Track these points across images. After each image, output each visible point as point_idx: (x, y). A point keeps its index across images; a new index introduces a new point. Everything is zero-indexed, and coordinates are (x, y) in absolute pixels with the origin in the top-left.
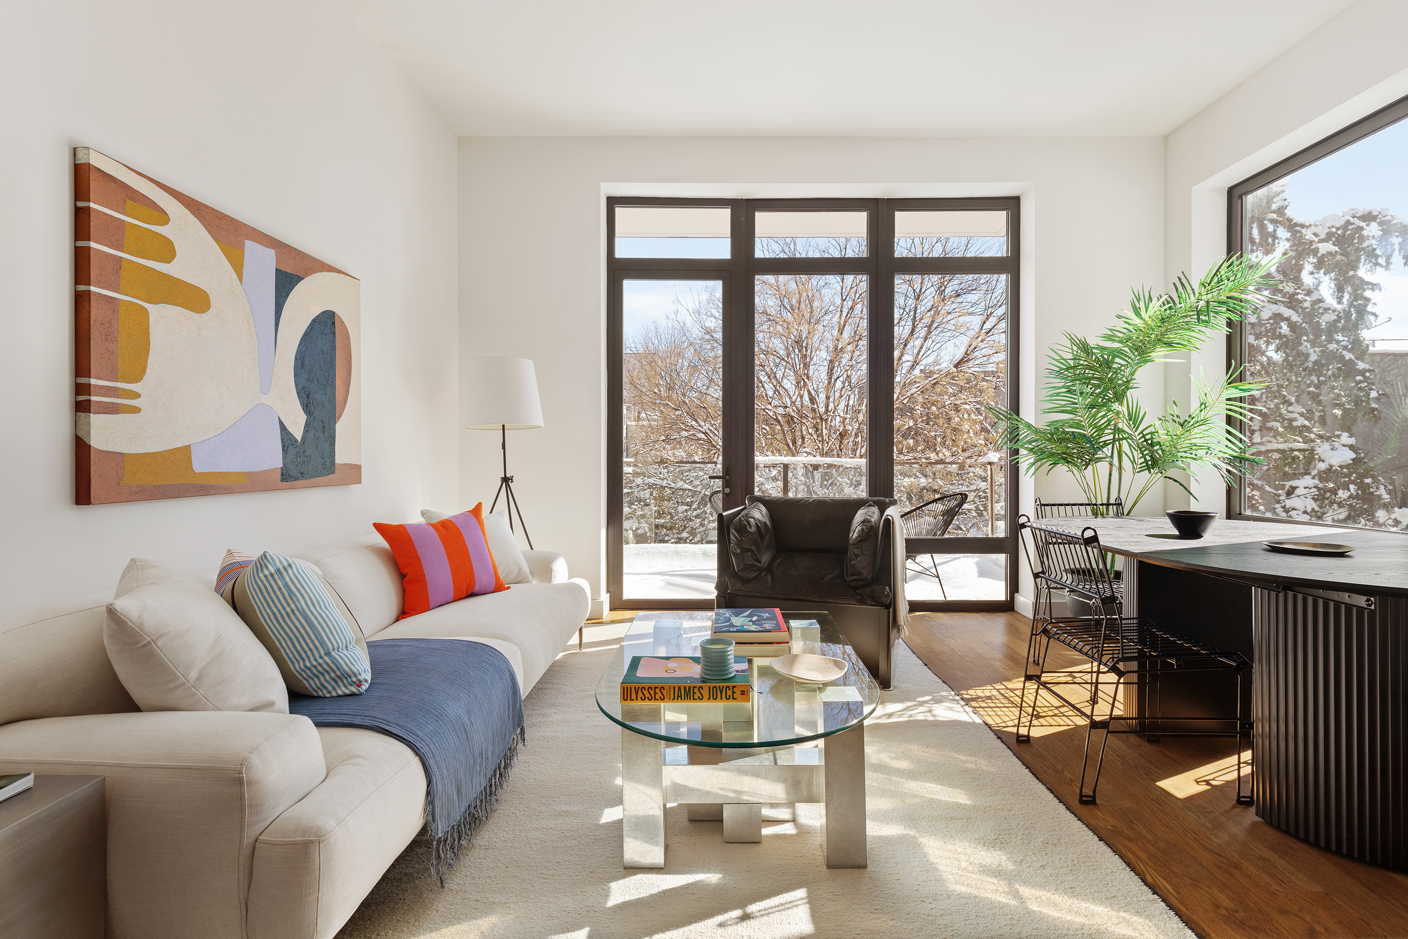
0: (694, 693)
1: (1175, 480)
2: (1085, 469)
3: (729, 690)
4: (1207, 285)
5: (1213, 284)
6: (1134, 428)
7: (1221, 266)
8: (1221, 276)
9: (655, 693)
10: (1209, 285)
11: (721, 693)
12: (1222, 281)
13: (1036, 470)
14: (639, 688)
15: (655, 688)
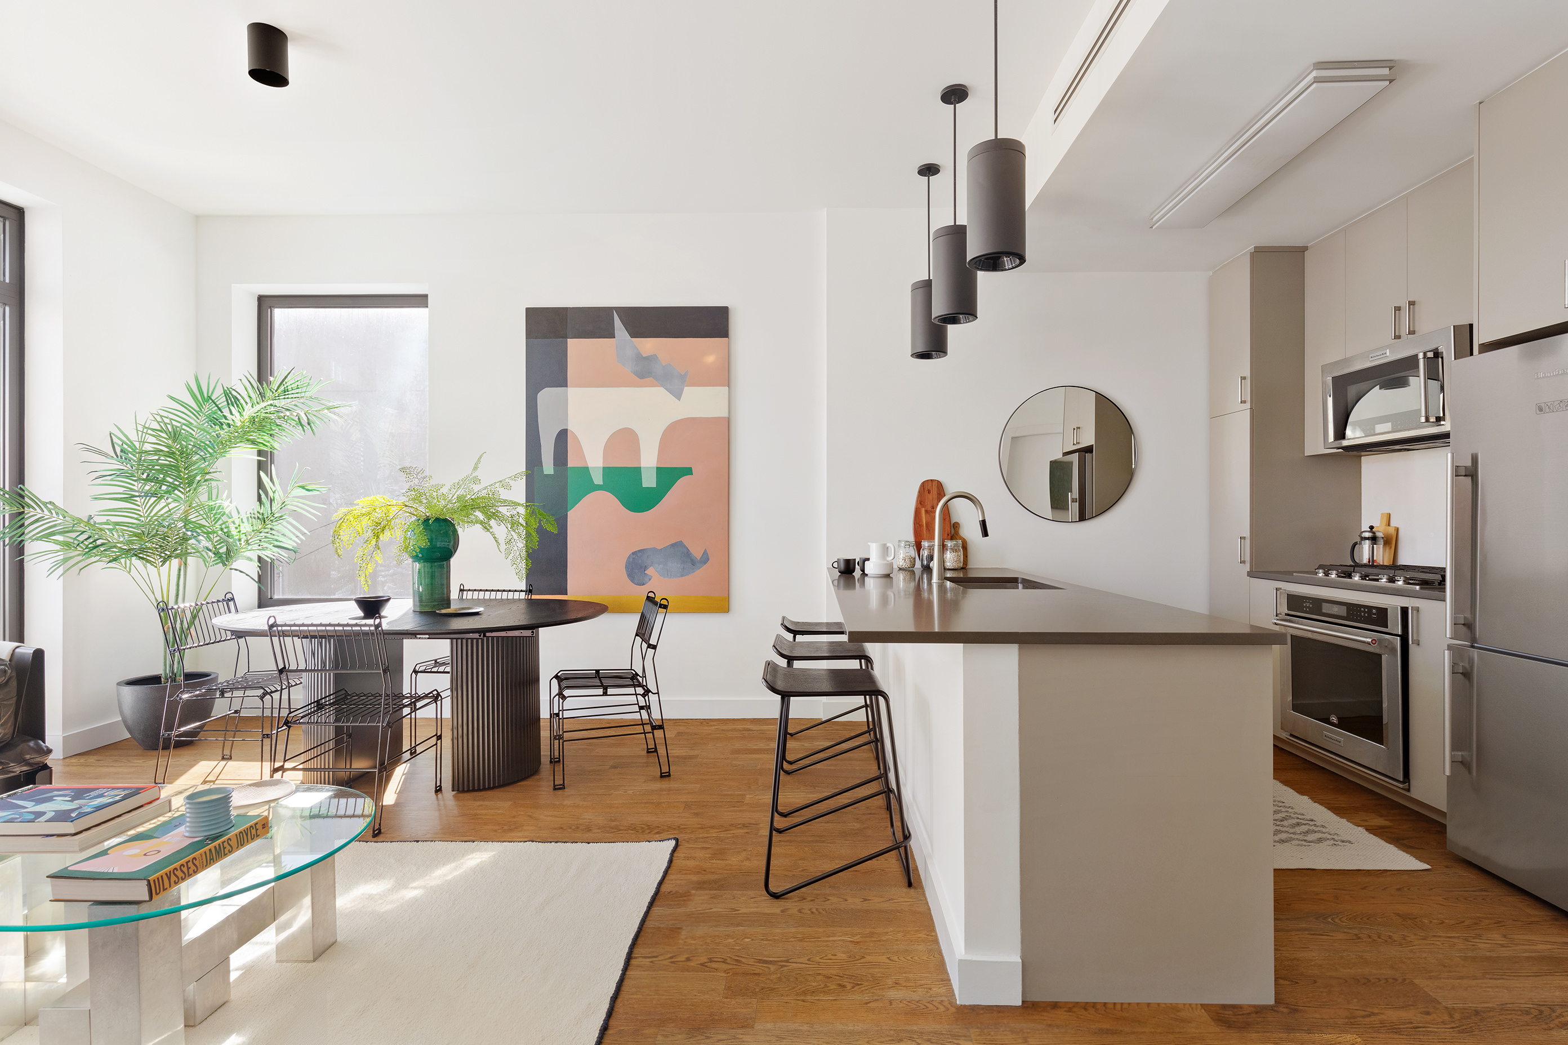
0: (224, 848)
1: (241, 572)
2: (162, 566)
3: (253, 829)
4: (274, 391)
5: (279, 391)
6: (214, 521)
7: (286, 377)
8: (287, 387)
9: (188, 868)
10: (276, 391)
11: (247, 835)
12: (288, 391)
13: (65, 572)
14: (170, 872)
15: (187, 863)
